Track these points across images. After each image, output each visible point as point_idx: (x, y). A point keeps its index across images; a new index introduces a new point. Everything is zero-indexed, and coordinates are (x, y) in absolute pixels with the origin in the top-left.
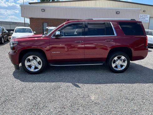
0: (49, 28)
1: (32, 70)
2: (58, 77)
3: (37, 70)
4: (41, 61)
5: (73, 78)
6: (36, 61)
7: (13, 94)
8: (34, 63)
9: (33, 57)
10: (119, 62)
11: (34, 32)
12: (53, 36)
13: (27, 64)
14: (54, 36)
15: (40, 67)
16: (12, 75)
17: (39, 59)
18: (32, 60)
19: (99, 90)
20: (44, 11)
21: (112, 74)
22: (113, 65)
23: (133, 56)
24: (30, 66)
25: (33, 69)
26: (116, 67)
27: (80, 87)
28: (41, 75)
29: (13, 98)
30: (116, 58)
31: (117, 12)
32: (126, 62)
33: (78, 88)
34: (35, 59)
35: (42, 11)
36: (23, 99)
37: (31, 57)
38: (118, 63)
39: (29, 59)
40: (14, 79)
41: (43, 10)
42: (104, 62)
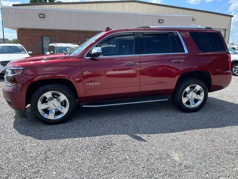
0: (56, 46)
1: (51, 116)
2: (100, 126)
3: (59, 117)
4: (67, 100)
5: (126, 125)
6: (59, 100)
7: (32, 166)
8: (54, 105)
9: (53, 95)
10: (192, 96)
11: (30, 52)
12: (86, 56)
13: (41, 107)
14: (89, 55)
15: (65, 111)
16: (14, 129)
17: (63, 97)
18: (51, 99)
19: (178, 143)
20: (44, 17)
21: (183, 114)
22: (184, 100)
23: (212, 84)
24: (46, 111)
25: (53, 115)
26: (188, 103)
27: (146, 141)
28: (67, 124)
29: (35, 173)
30: (188, 89)
31: (159, 20)
32: (203, 94)
33: (143, 143)
34: (56, 98)
35: (40, 17)
36: (55, 173)
37: (48, 95)
38: (190, 97)
39: (45, 98)
40: (21, 137)
41: (42, 16)
42: (170, 96)
